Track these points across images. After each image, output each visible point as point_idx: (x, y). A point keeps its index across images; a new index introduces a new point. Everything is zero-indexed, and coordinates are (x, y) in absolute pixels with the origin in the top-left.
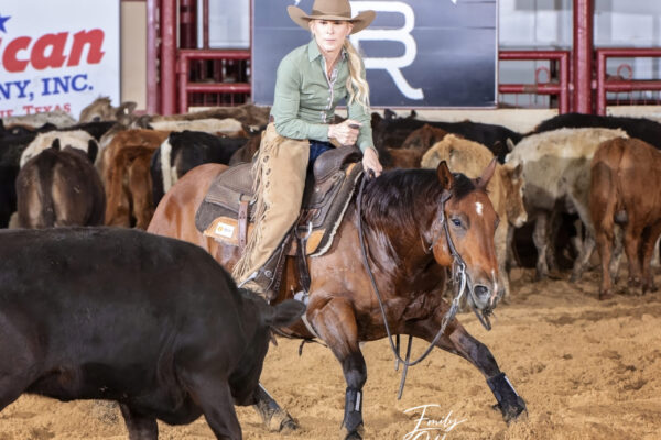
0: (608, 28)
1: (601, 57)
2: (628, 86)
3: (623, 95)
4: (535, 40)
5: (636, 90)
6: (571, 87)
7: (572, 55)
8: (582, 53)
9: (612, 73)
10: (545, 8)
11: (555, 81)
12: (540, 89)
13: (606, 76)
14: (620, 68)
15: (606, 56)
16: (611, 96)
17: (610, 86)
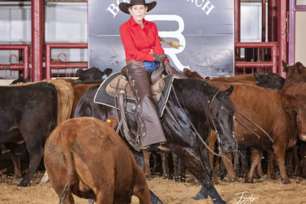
0: (54, 31)
1: (48, 48)
2: (64, 66)
3: (62, 71)
4: (10, 38)
5: (69, 68)
6: (31, 66)
7: (31, 47)
8: (37, 46)
9: (55, 58)
10: (16, 19)
11: (21, 63)
12: (12, 67)
13: (51, 60)
14: (60, 55)
15: (51, 48)
16: (54, 71)
17: (53, 66)
